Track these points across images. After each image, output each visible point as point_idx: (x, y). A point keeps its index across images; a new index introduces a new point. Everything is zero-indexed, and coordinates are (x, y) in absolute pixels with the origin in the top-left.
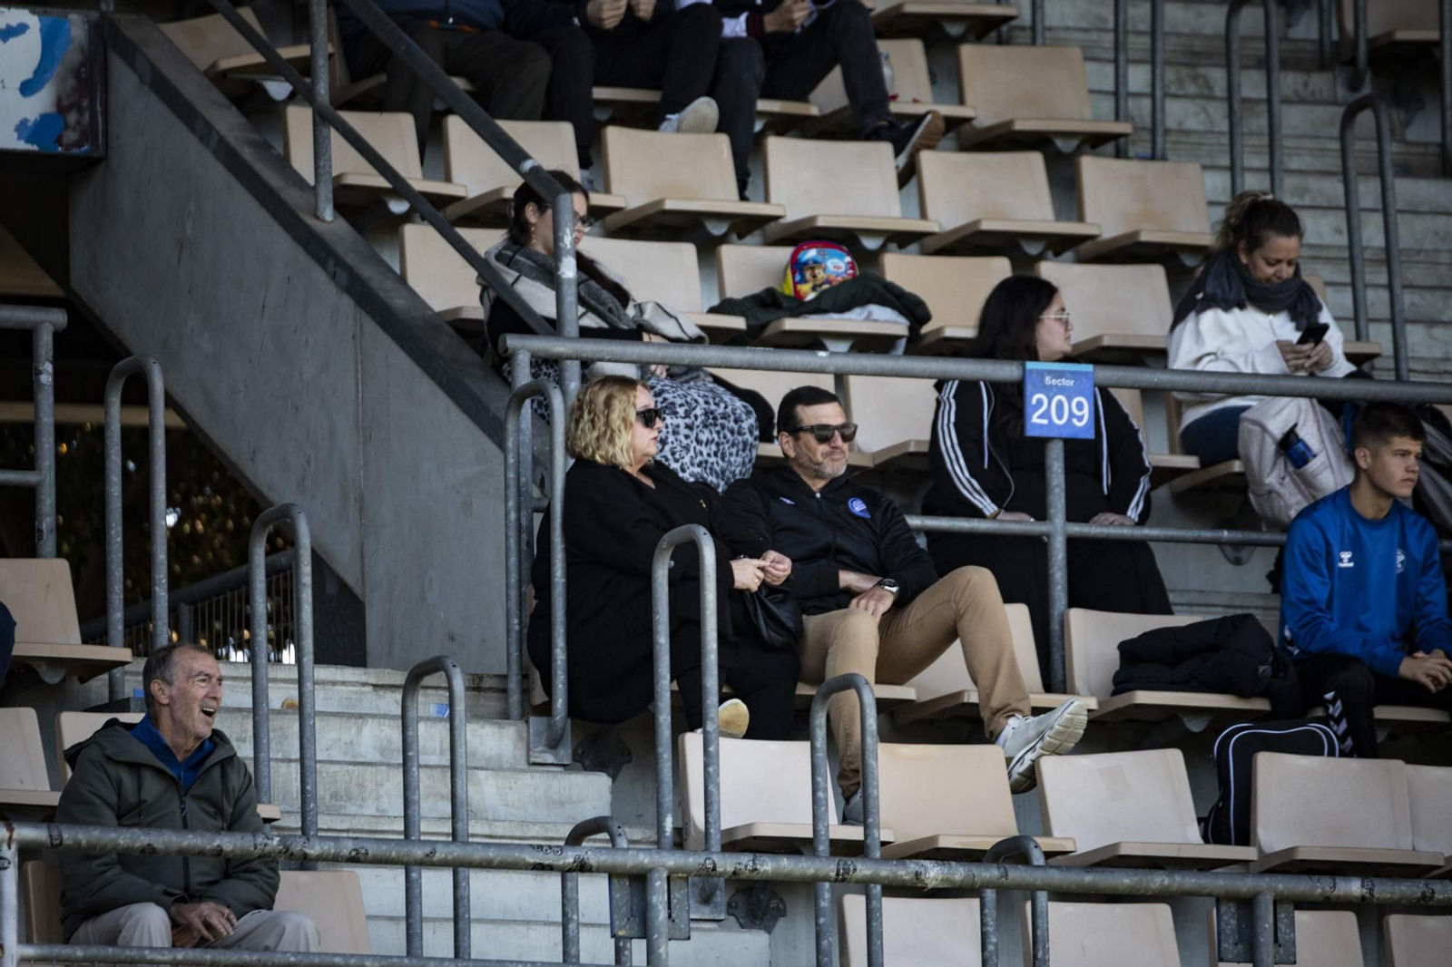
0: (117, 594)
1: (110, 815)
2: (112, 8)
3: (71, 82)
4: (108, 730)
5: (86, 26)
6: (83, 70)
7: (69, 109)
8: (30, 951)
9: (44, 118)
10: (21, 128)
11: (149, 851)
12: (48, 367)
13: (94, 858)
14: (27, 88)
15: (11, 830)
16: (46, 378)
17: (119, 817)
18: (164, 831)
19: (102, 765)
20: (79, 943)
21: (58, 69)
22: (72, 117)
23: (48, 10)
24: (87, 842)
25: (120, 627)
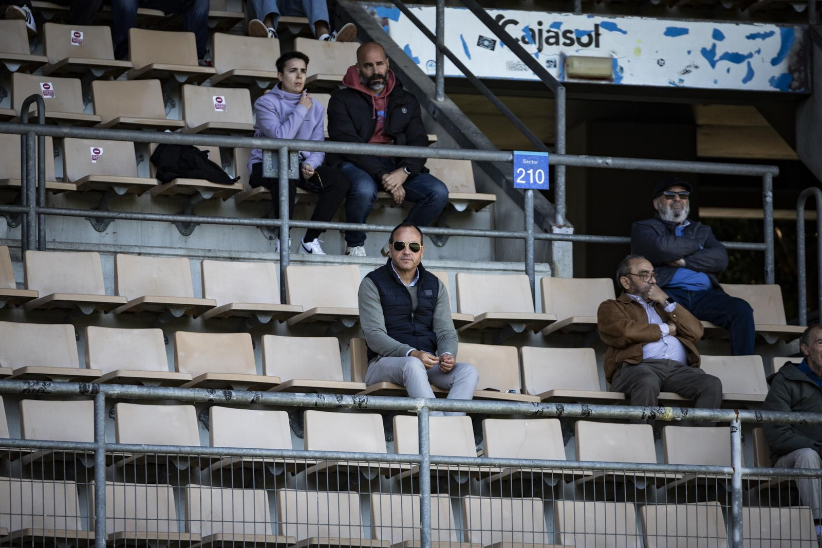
0: (803, 301)
1: (787, 407)
2: (815, 23)
3: (795, 58)
4: (786, 366)
5: (802, 32)
6: (801, 52)
7: (795, 71)
8: (747, 471)
9: (783, 76)
10: (772, 81)
11: (804, 423)
12: (770, 194)
13: (779, 427)
14: (775, 62)
15: (737, 413)
16: (769, 199)
17: (792, 407)
18: (811, 413)
19: (783, 383)
20: (778, 467)
21: (789, 53)
22: (796, 75)
23: (785, 24)
24: (774, 419)
25: (805, 317)
